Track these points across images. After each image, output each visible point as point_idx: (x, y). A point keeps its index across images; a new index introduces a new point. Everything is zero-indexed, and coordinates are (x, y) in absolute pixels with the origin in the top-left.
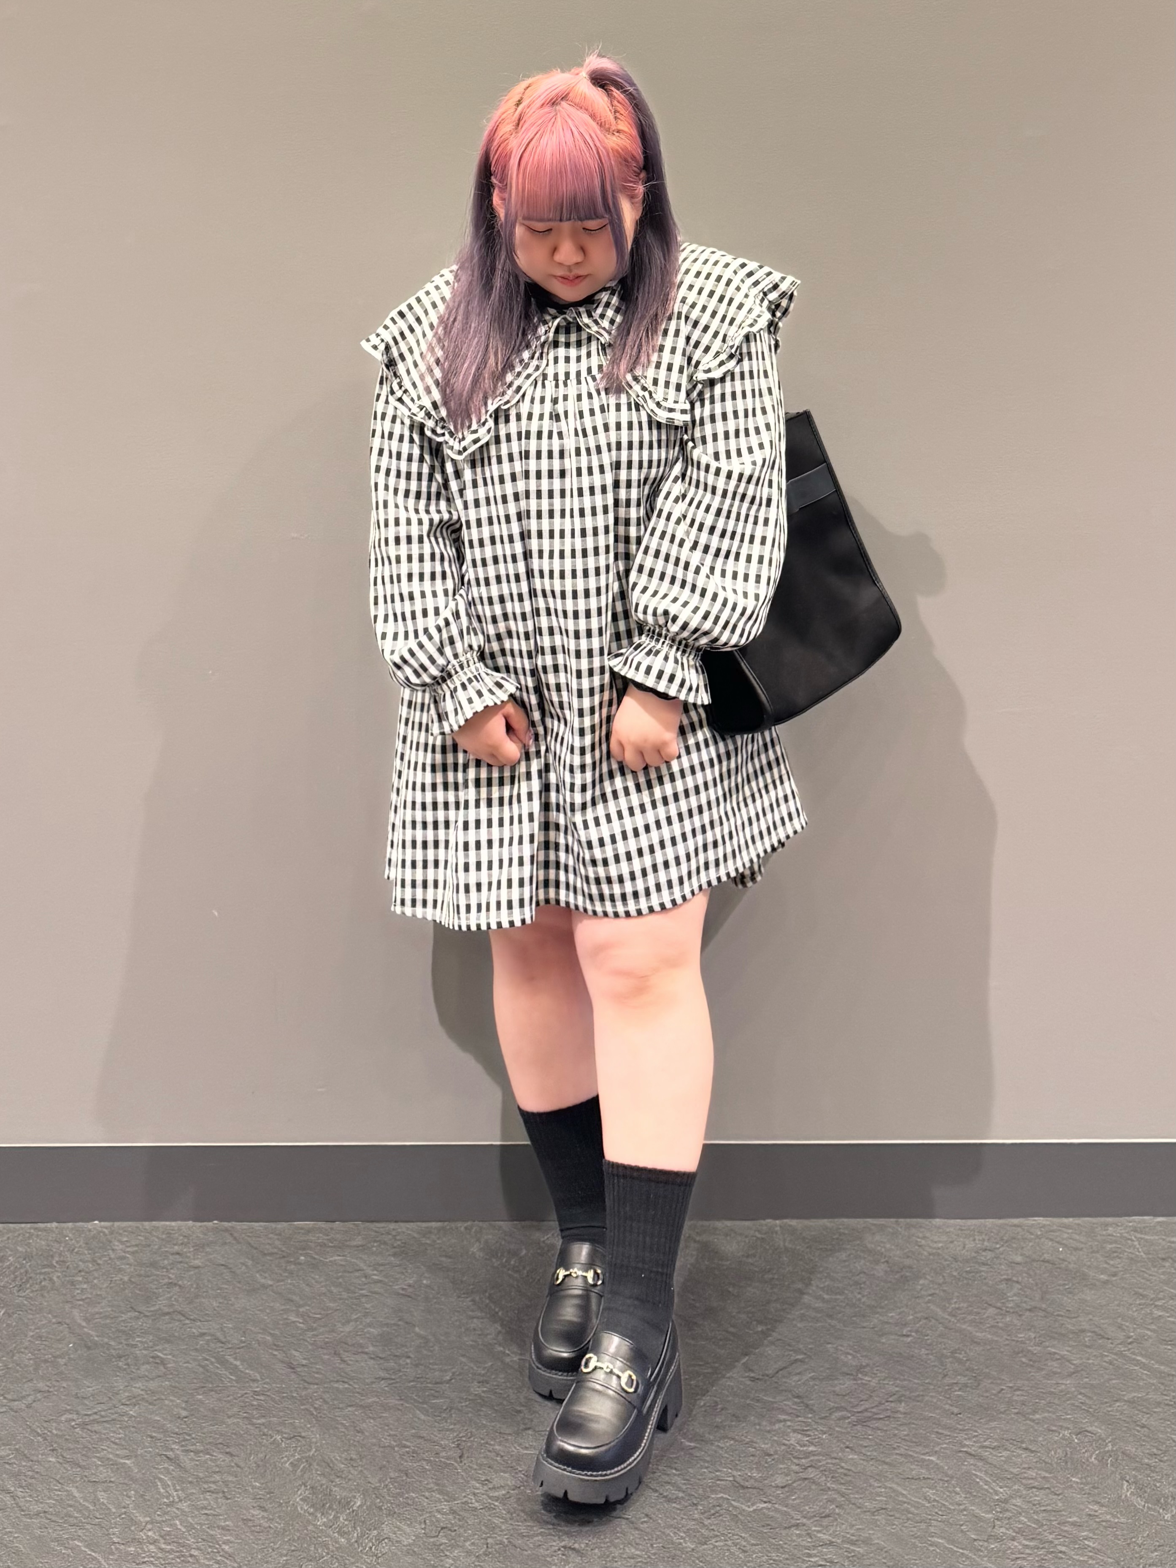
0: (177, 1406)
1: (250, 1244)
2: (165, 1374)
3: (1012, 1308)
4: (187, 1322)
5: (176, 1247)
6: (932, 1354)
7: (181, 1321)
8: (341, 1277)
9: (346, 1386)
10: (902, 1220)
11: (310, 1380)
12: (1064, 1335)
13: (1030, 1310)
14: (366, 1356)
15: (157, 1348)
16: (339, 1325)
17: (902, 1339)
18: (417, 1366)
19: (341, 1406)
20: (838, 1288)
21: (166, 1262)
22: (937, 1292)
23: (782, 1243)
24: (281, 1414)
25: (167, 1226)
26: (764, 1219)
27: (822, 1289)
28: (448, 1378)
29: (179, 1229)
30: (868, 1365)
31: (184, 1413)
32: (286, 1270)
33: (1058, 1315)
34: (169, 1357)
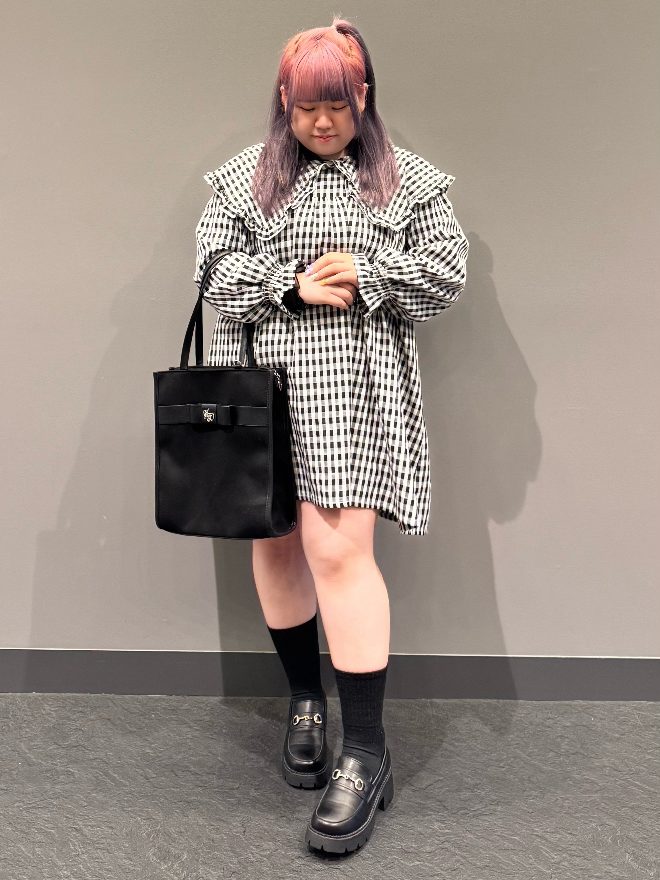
0: (81, 799)
1: (123, 708)
2: (74, 781)
3: (563, 752)
4: (87, 751)
5: (80, 708)
6: (517, 778)
7: (83, 750)
8: (176, 727)
9: (178, 790)
10: (501, 701)
11: (157, 786)
12: (594, 769)
13: (574, 754)
14: (190, 773)
15: (69, 766)
16: (175, 755)
17: (500, 769)
18: (219, 779)
19: (175, 801)
20: (463, 739)
21: (74, 717)
22: (521, 742)
23: (431, 713)
24: (141, 805)
25: (75, 696)
26: (421, 699)
27: (454, 739)
28: (237, 786)
29: (82, 698)
30: (480, 784)
31: (85, 804)
32: (143, 723)
33: (591, 757)
34: (76, 771)
